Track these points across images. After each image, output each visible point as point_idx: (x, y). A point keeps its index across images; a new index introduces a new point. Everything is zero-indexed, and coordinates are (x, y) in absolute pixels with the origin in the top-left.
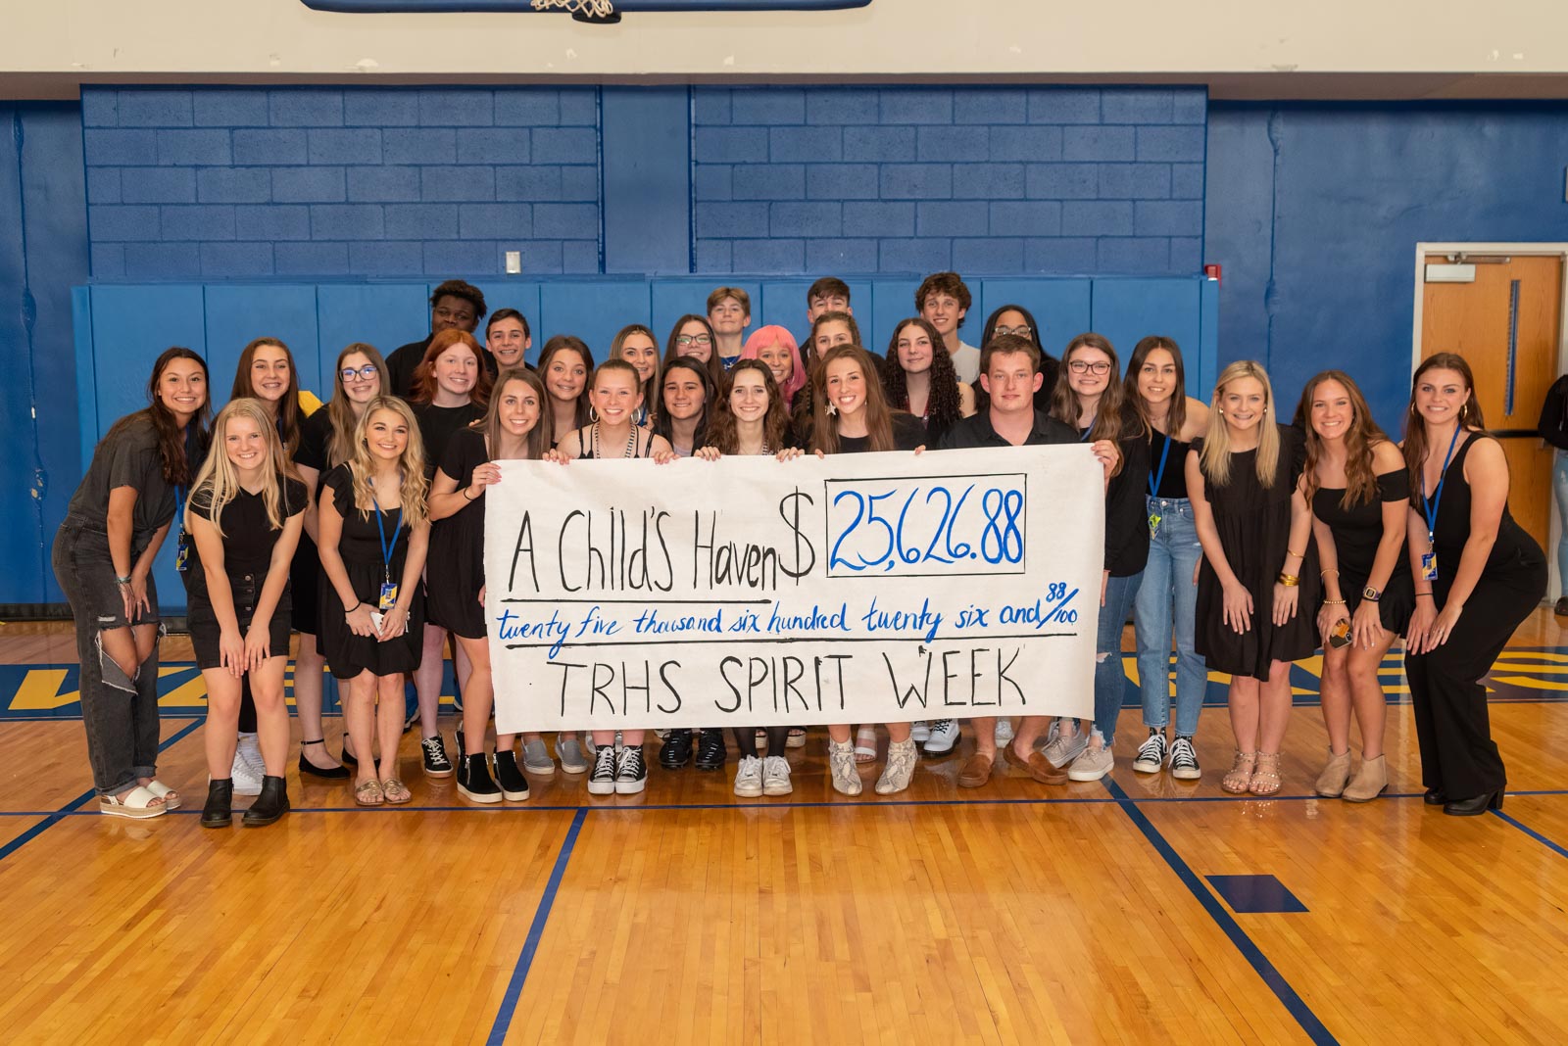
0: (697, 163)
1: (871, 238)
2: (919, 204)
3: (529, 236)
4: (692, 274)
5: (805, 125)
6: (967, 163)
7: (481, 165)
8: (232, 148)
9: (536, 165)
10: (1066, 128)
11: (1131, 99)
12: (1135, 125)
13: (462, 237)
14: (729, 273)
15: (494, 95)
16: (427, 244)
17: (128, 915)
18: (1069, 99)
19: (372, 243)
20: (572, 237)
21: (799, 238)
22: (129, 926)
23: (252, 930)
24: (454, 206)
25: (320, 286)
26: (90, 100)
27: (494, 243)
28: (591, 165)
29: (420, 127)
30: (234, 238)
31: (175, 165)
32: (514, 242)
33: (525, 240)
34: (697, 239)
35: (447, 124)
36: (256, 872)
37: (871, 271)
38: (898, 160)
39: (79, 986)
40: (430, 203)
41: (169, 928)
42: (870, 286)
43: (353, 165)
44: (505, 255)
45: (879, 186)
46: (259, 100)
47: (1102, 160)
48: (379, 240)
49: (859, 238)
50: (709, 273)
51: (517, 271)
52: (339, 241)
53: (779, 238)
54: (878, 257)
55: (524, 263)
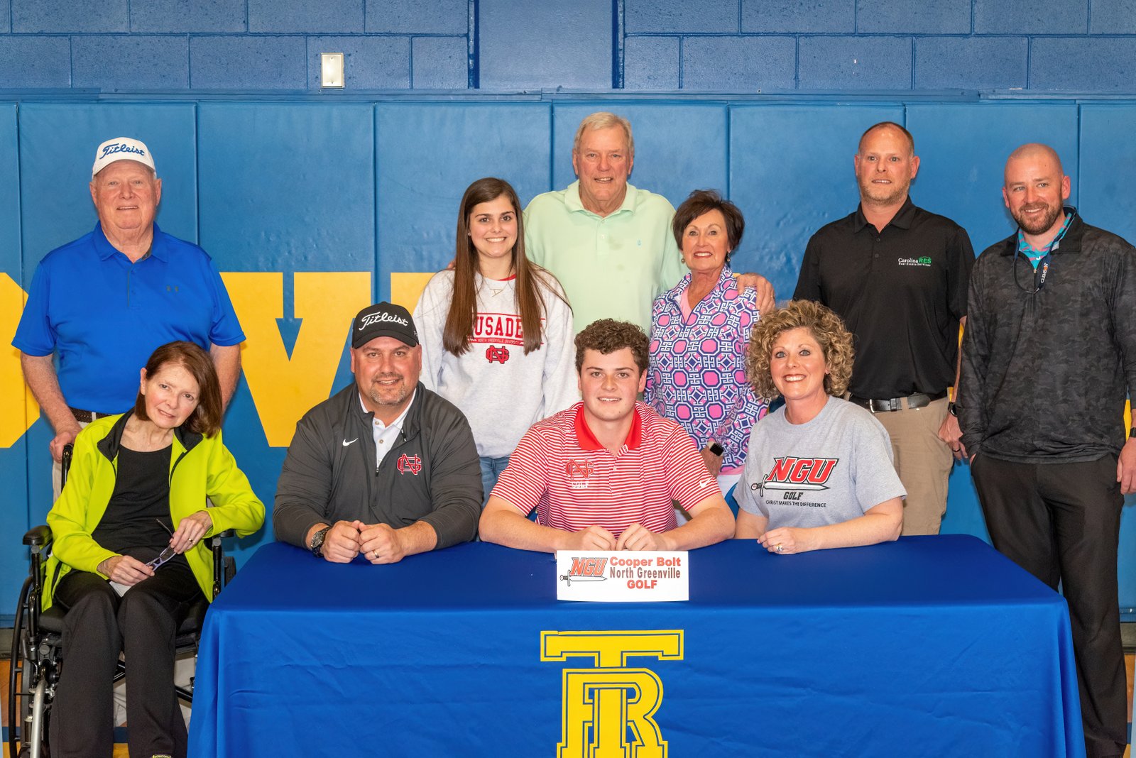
1: (903, 35)
3: (358, 29)
4: (617, 91)
13: (252, 30)
14: (675, 88)
16: (196, 39)
19: (110, 38)
20: (427, 31)
21: (787, 34)
25: (24, 106)
27: (302, 40)
32: (333, 38)
33: (352, 35)
34: (625, 35)
37: (902, 87)
42: (900, 111)
44: (320, 58)
48: (121, 34)
49: (883, 35)
50: (645, 89)
51: (339, 82)
52: (56, 35)
53: (758, 34)
54: (913, 66)
55: (350, 70)
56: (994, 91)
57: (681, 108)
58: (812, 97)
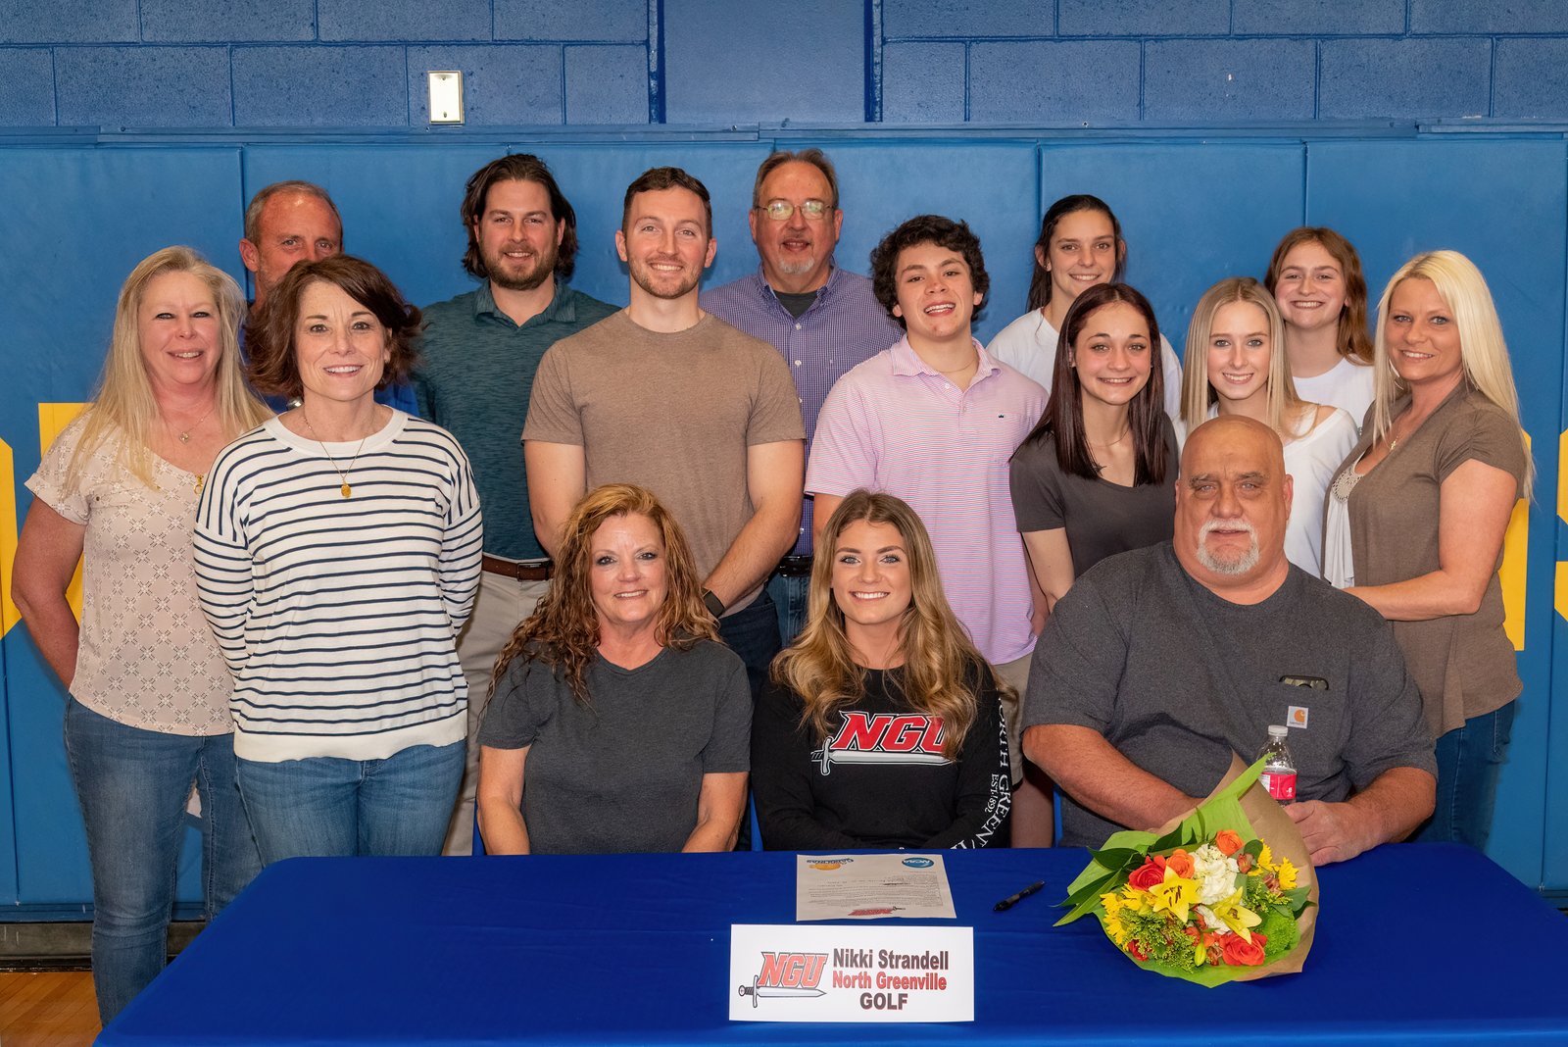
1: (1302, 37)
3: (483, 34)
4: (871, 125)
13: (324, 37)
14: (959, 121)
16: (240, 53)
19: (112, 50)
20: (587, 36)
21: (1128, 37)
27: (399, 52)
32: (447, 49)
33: (475, 43)
34: (884, 41)
37: (1300, 117)
44: (427, 81)
48: (128, 44)
49: (1270, 37)
50: (918, 120)
51: (455, 115)
52: (31, 46)
53: (1083, 38)
54: (1317, 85)
55: (470, 98)
56: (1439, 121)
57: (968, 150)
58: (1165, 133)
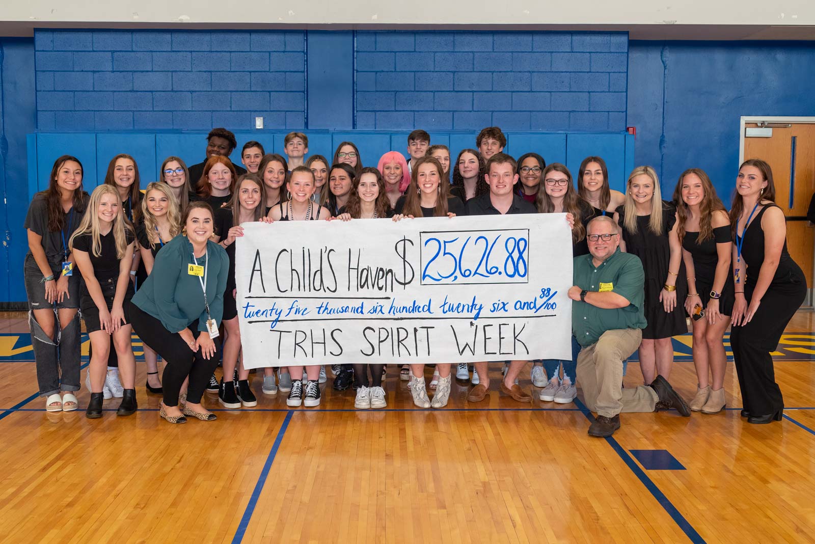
0: (357, 71)
1: (449, 111)
2: (475, 93)
3: (268, 109)
4: (354, 130)
5: (415, 51)
6: (500, 72)
7: (244, 72)
8: (112, 62)
9: (272, 72)
10: (553, 54)
11: (588, 39)
12: (590, 53)
13: (232, 110)
14: (373, 129)
15: (250, 34)
16: (214, 112)
17: (44, 463)
18: (554, 38)
19: (186, 112)
20: (291, 110)
21: (411, 111)
22: (44, 469)
23: (110, 472)
24: (229, 93)
25: (157, 135)
26: (39, 37)
27: (249, 113)
28: (301, 72)
29: (211, 52)
30: (112, 109)
31: (82, 71)
32: (259, 112)
33: (266, 111)
34: (357, 111)
35: (226, 50)
36: (114, 442)
37: (450, 129)
38: (463, 70)
39: (16, 500)
40: (216, 91)
41: (66, 471)
42: (447, 137)
43: (176, 71)
44: (255, 119)
45: (454, 84)
46: (127, 37)
47: (572, 71)
48: (189, 111)
49: (443, 111)
50: (363, 129)
51: (261, 127)
52: (168, 111)
53: (400, 111)
54: (453, 122)
55: (265, 123)
57: (376, 135)
